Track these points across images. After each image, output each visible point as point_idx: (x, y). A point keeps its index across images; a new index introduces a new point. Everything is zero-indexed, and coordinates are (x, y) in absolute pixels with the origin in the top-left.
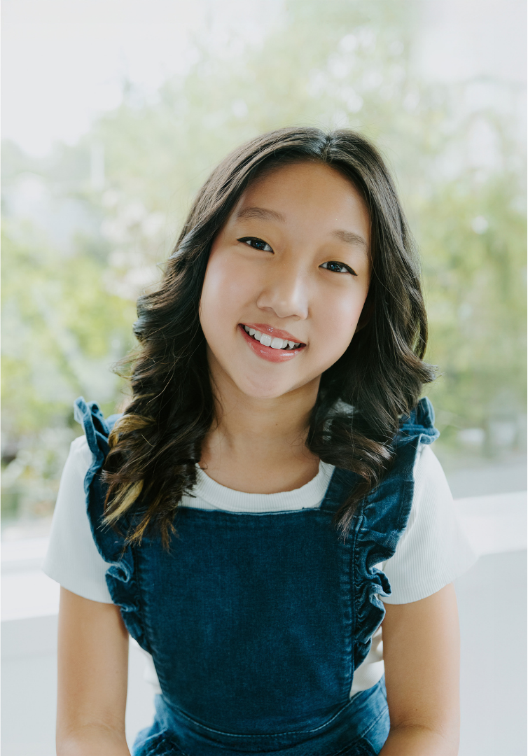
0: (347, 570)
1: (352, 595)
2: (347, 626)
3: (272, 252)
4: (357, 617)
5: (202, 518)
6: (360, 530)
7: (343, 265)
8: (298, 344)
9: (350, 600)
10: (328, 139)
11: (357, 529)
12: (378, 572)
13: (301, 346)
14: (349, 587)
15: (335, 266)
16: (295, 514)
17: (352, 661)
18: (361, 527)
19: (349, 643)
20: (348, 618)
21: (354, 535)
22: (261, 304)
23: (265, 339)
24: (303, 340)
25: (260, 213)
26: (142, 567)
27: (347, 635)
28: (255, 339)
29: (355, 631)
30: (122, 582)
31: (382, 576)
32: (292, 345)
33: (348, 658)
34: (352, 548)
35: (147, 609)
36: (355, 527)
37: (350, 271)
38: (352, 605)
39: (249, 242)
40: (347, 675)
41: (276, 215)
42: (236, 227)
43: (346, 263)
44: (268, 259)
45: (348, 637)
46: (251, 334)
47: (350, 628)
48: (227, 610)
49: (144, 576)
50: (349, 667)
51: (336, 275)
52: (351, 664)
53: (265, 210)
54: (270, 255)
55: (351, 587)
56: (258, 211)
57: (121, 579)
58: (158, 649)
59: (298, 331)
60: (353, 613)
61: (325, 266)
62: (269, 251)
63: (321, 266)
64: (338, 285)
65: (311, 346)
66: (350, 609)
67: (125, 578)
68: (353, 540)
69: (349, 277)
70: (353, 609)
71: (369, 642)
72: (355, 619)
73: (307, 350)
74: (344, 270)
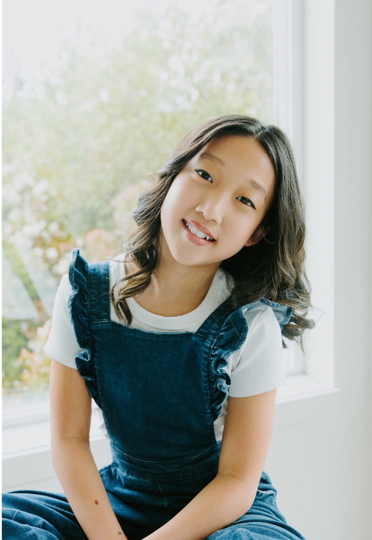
0: (206, 370)
1: (210, 383)
2: (207, 400)
3: (212, 182)
4: (213, 395)
5: (128, 332)
6: (213, 347)
7: (249, 201)
8: (211, 239)
9: (208, 386)
10: (263, 128)
11: (212, 347)
12: (224, 372)
13: (213, 241)
14: (207, 379)
15: (244, 200)
16: (180, 334)
17: (211, 417)
18: (215, 346)
19: (209, 408)
20: (207, 396)
21: (210, 350)
22: (197, 209)
23: (194, 230)
24: (216, 238)
25: (212, 158)
26: (95, 354)
27: (207, 404)
28: (188, 228)
29: (212, 401)
30: (85, 361)
31: (226, 375)
32: (208, 238)
33: (208, 416)
34: (209, 357)
35: (98, 380)
36: (211, 345)
37: (253, 206)
38: (210, 389)
39: (201, 173)
40: (209, 424)
41: (221, 162)
43: (251, 199)
44: (208, 186)
45: (208, 405)
46: (187, 225)
47: (209, 401)
48: (139, 385)
49: (96, 360)
50: (210, 420)
51: (244, 205)
52: (211, 418)
53: (215, 157)
54: (210, 183)
55: (209, 379)
56: (211, 156)
57: (85, 359)
58: (104, 404)
59: (214, 231)
60: (210, 393)
61: (240, 199)
62: (210, 181)
63: (237, 198)
64: (244, 211)
65: (218, 242)
66: (208, 391)
67: (87, 359)
68: (210, 353)
69: (250, 208)
70: (210, 391)
71: (220, 408)
72: (212, 396)
73: (215, 244)
74: (249, 204)
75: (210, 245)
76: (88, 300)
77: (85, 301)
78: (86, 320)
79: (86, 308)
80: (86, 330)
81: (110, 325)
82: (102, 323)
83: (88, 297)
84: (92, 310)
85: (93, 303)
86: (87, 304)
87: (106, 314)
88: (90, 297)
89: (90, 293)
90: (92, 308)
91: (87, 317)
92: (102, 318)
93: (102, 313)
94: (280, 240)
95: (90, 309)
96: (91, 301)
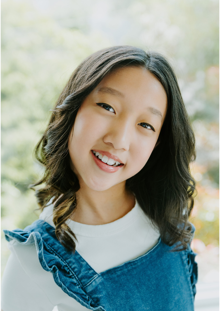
7: (149, 125)
13: (121, 165)
22: (106, 140)
23: (105, 159)
24: (124, 162)
25: (111, 91)
28: (98, 158)
32: (117, 164)
39: (102, 106)
42: (96, 96)
44: (112, 117)
46: (97, 155)
53: (114, 91)
54: (113, 114)
56: (110, 90)
61: (140, 124)
62: (114, 112)
63: (138, 124)
65: (127, 165)
74: (149, 128)
75: (120, 169)
76: (70, 270)
77: (69, 273)
78: (79, 287)
79: (73, 278)
80: (84, 296)
81: (101, 277)
82: (95, 280)
83: (68, 269)
84: (80, 276)
85: (76, 270)
86: (71, 274)
87: (92, 271)
88: (70, 267)
89: (68, 264)
90: (78, 274)
91: (78, 285)
92: (92, 277)
93: (88, 272)
94: (176, 155)
95: (77, 276)
96: (73, 269)
